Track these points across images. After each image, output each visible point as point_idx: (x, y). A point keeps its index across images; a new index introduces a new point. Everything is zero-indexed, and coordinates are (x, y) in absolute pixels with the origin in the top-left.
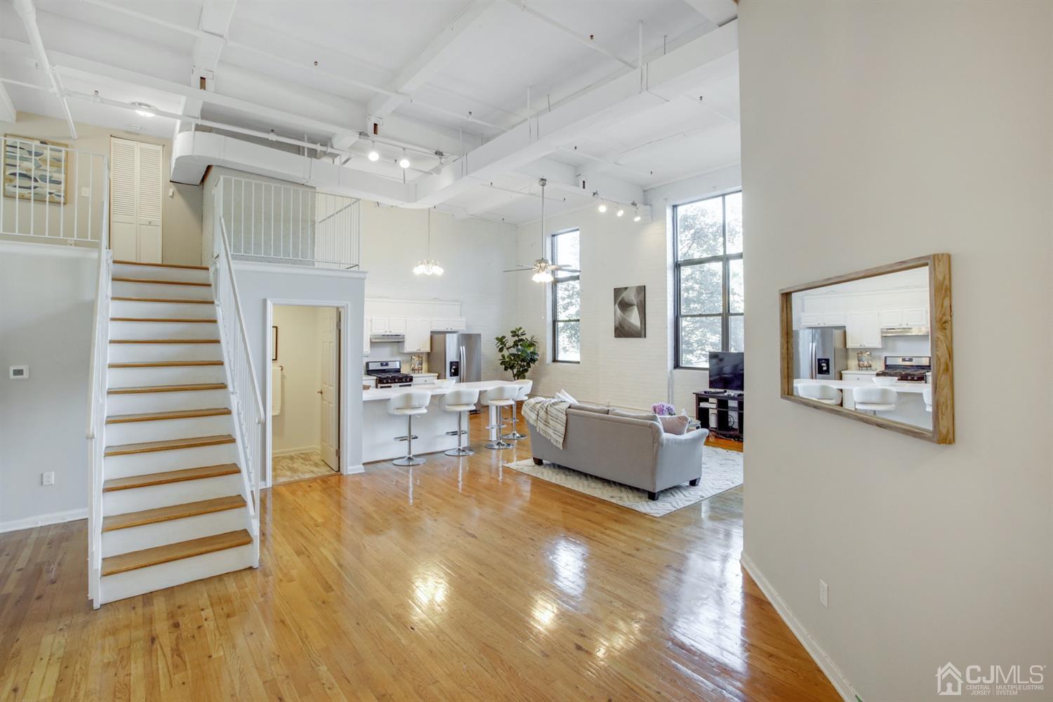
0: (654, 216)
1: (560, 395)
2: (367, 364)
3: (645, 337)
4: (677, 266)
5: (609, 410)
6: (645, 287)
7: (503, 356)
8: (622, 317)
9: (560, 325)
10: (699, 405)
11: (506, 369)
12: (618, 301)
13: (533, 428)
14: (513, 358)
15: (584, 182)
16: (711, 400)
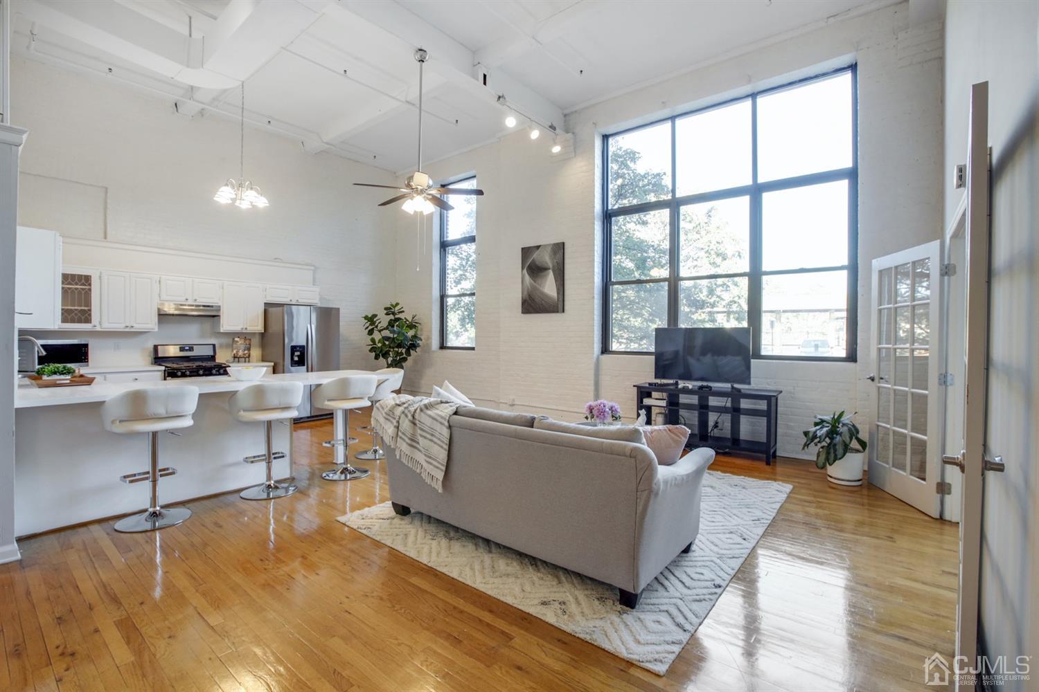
0: (576, 147)
1: (441, 391)
2: (156, 348)
3: (563, 311)
4: (608, 216)
5: (533, 419)
6: (563, 243)
7: (373, 340)
8: (531, 284)
9: (450, 301)
10: (642, 402)
11: (377, 358)
12: (527, 266)
13: (390, 451)
14: (387, 343)
15: (485, 76)
16: (655, 394)
